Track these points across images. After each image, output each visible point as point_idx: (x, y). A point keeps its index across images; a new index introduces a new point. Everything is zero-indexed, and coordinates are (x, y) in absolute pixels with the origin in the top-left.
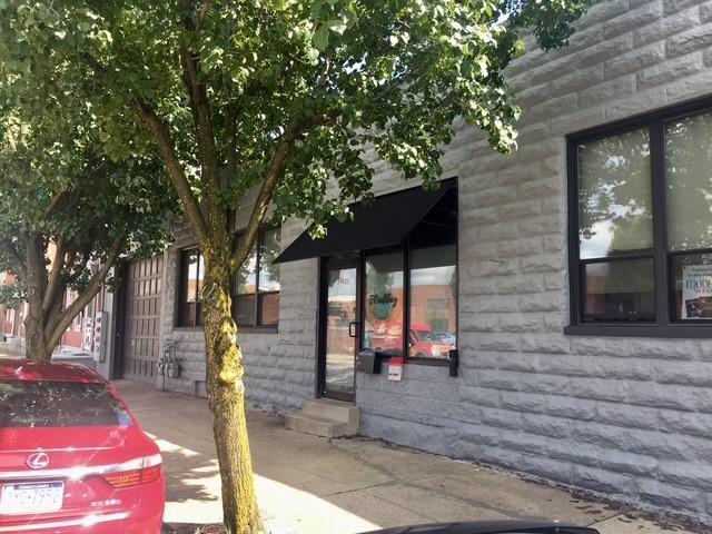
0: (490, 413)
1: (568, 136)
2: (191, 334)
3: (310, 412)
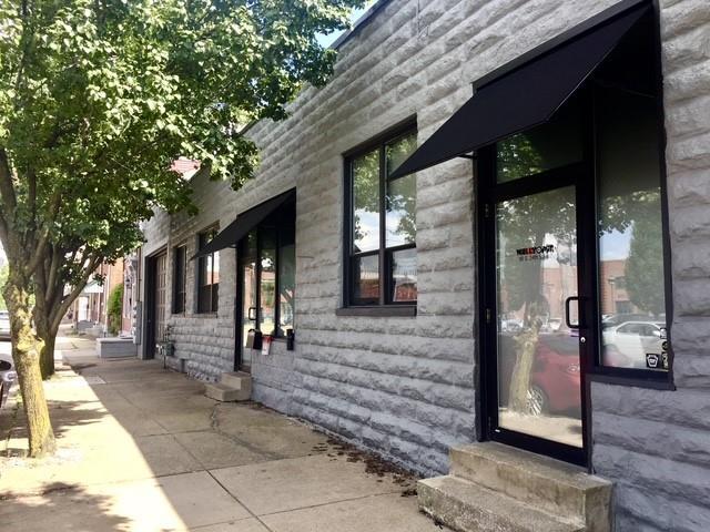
0: (306, 379)
1: (344, 154)
2: (179, 319)
3: (224, 382)
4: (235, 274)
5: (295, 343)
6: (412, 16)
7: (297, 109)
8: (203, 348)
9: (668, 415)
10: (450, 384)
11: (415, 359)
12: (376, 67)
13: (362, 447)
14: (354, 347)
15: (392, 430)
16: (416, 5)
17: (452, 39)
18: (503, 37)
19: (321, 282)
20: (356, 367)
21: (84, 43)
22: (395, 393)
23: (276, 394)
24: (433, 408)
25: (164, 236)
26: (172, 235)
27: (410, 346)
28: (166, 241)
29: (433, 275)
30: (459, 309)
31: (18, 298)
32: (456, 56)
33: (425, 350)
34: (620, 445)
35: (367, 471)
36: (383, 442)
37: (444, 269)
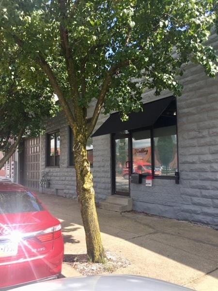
0: (196, 200)
2: (53, 169)
3: (109, 201)
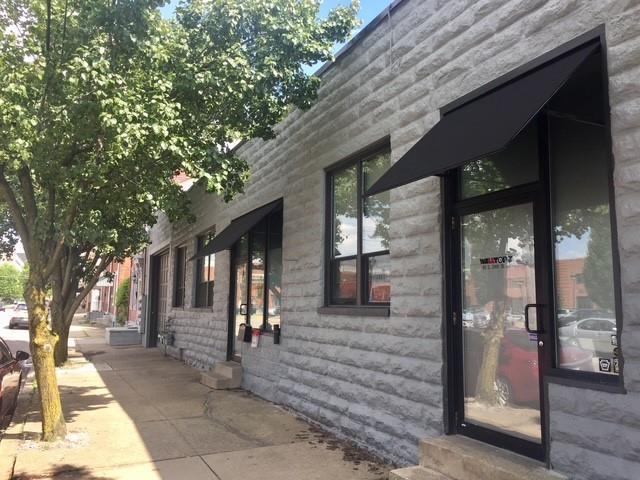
0: (290, 371)
1: (325, 169)
2: (179, 312)
3: (217, 371)
4: (228, 273)
5: (281, 338)
6: (386, 48)
7: (285, 128)
8: (199, 339)
9: (620, 417)
10: (420, 380)
11: (387, 356)
12: (354, 93)
13: (340, 435)
14: (333, 343)
15: (368, 421)
16: (389, 39)
17: (422, 70)
18: (466, 69)
19: (305, 283)
20: (336, 361)
21: (98, 76)
22: (370, 387)
23: (264, 383)
24: (404, 402)
25: (167, 237)
26: (173, 236)
27: (384, 344)
28: (168, 242)
29: (404, 280)
30: (428, 312)
31: (37, 297)
32: (425, 85)
33: (398, 348)
34: (575, 443)
35: (344, 459)
36: (359, 432)
37: (414, 275)
